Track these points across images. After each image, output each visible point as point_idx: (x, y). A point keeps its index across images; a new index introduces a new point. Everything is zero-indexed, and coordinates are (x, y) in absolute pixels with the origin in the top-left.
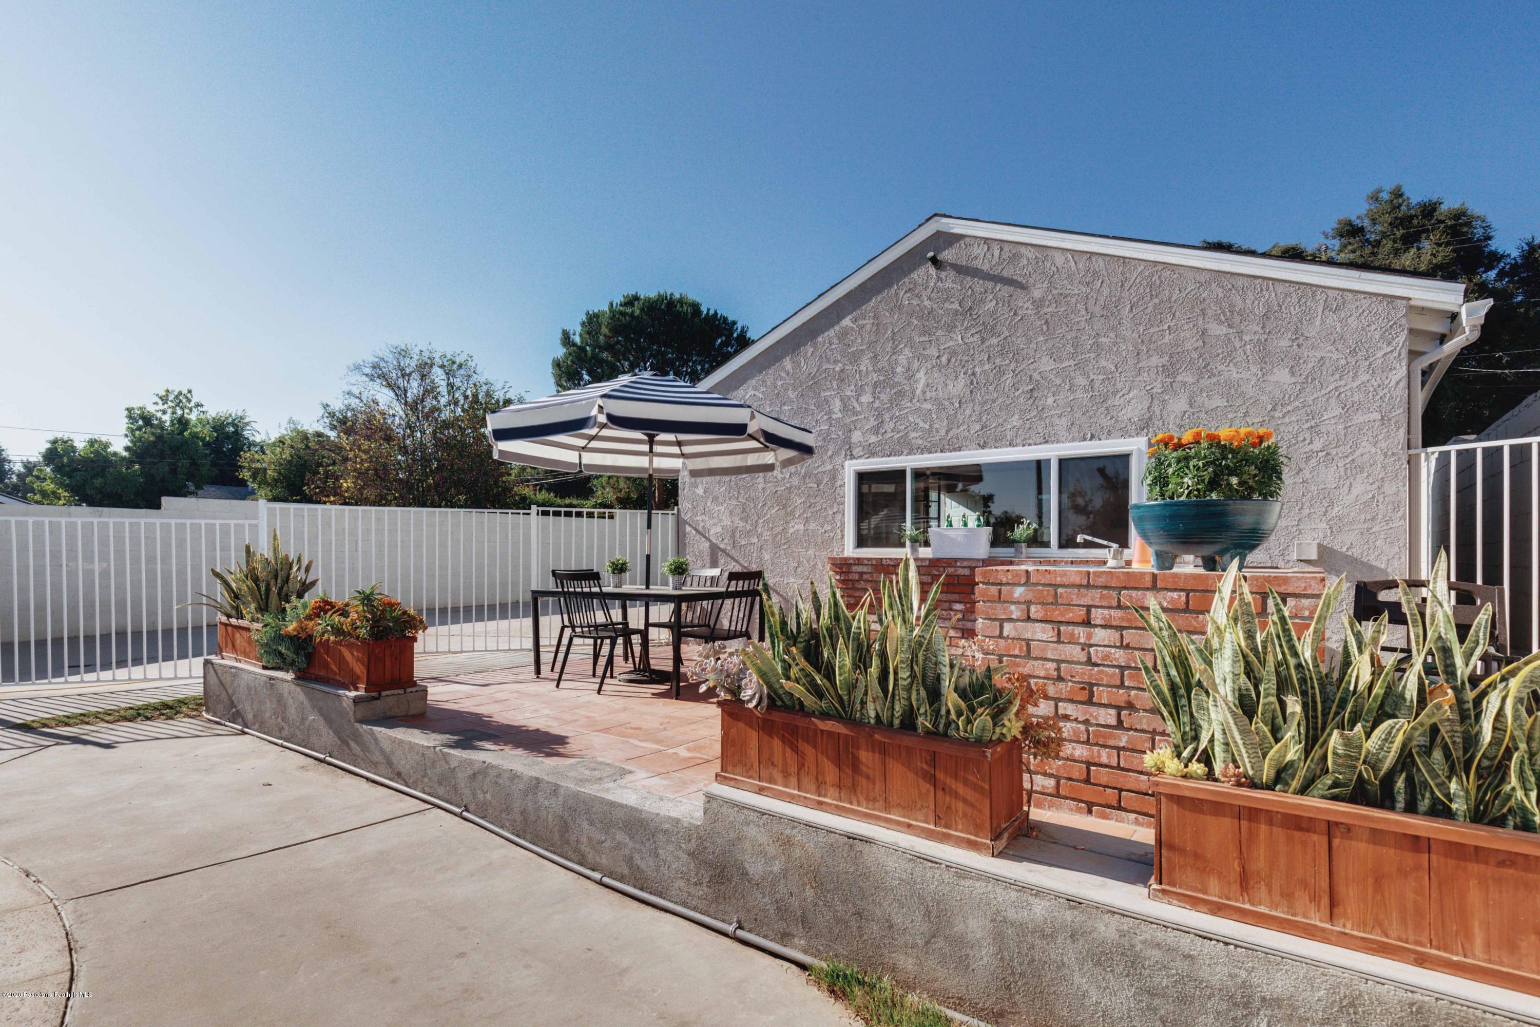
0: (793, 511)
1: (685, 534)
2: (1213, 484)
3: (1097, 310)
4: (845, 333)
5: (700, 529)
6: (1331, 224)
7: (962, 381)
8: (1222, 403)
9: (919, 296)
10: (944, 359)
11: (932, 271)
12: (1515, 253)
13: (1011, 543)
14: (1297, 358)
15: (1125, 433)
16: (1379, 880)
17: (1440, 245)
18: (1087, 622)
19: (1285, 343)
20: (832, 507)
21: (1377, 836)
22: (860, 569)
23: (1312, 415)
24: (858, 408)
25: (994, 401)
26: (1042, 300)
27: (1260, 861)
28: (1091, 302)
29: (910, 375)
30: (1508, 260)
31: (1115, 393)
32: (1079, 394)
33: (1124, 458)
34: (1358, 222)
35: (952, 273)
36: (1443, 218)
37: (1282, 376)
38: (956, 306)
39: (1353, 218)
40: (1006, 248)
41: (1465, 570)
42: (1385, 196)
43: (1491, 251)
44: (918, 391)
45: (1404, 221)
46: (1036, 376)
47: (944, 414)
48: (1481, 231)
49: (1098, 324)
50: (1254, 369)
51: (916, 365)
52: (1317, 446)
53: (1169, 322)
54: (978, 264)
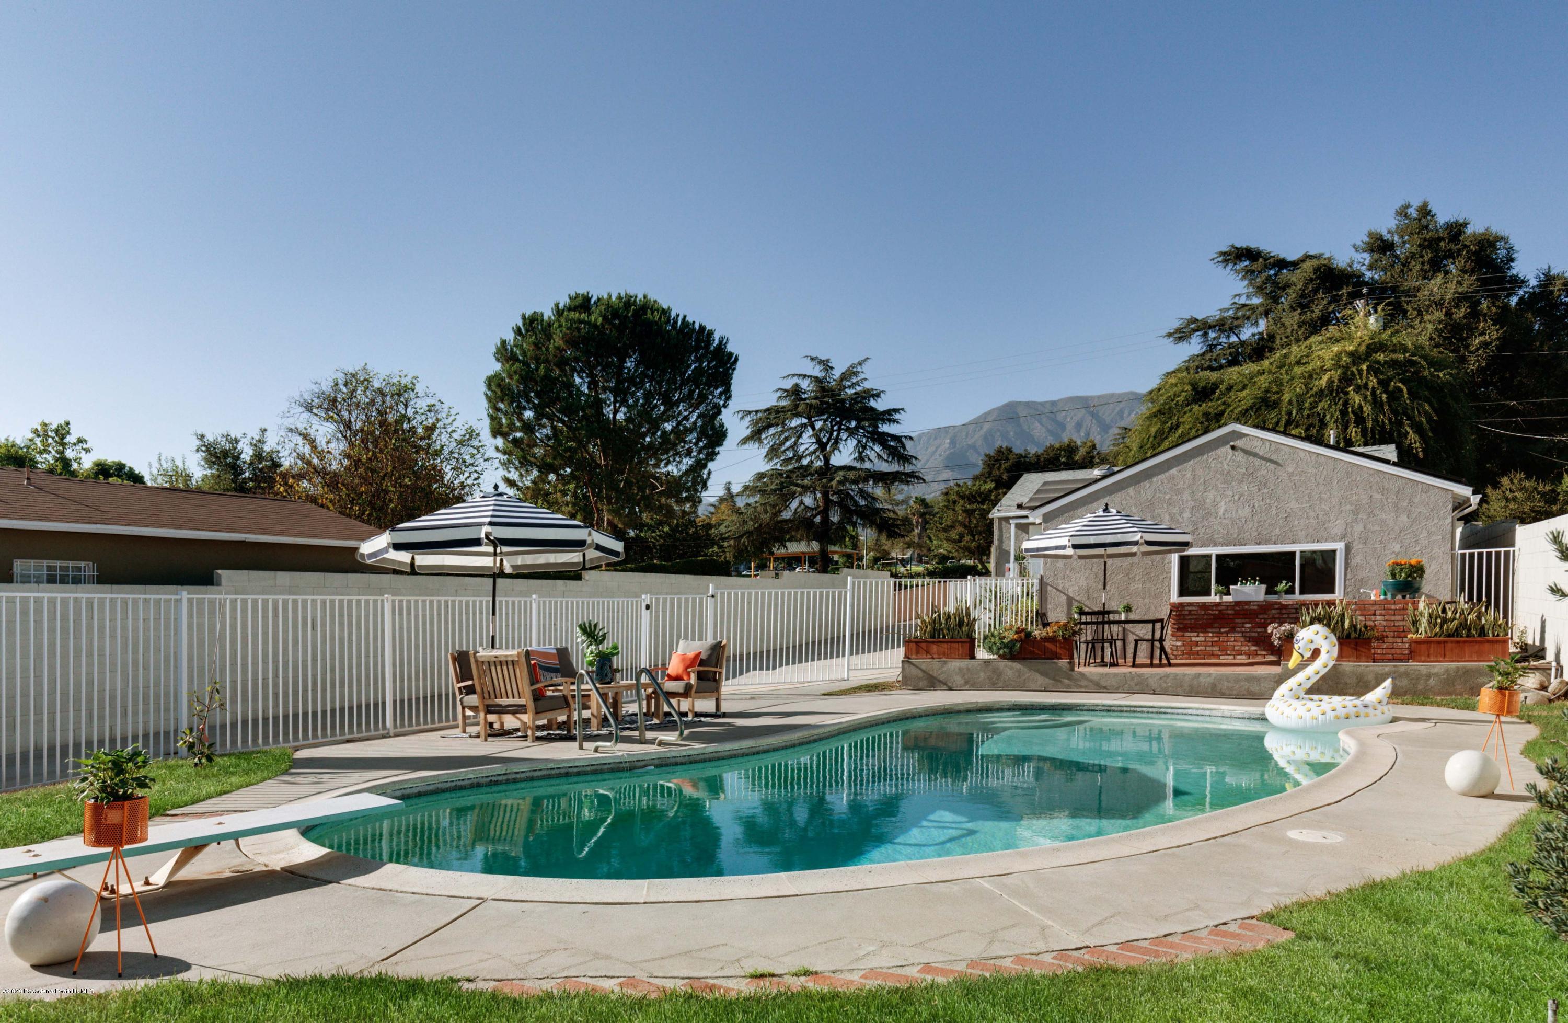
0: (1134, 577)
1: (1046, 592)
2: (1410, 576)
3: (1321, 481)
4: (1172, 478)
5: (1060, 588)
6: (1361, 238)
7: (1247, 510)
8: (1379, 528)
9: (1221, 463)
10: (1236, 498)
11: (1230, 451)
12: (1533, 282)
13: (1276, 593)
14: (1410, 511)
15: (1334, 540)
16: (1452, 650)
17: (1465, 272)
18: (1374, 615)
19: (1405, 504)
20: (1162, 574)
21: (1452, 642)
22: (1190, 608)
23: (1416, 535)
24: (1181, 520)
25: (1265, 521)
26: (1292, 473)
27: (1432, 651)
28: (1318, 477)
29: (1215, 505)
30: (1527, 290)
31: (1329, 521)
32: (1312, 520)
33: (1334, 551)
34: (1387, 237)
35: (1242, 454)
36: (1468, 244)
37: (1404, 518)
38: (1244, 471)
39: (1384, 232)
40: (1273, 444)
41: (1471, 598)
42: (1413, 213)
43: (1513, 276)
44: (1221, 513)
45: (1431, 244)
46: (1288, 510)
47: (1236, 527)
48: (1504, 252)
49: (1321, 488)
50: (1393, 514)
51: (1219, 499)
52: (1417, 549)
53: (1355, 490)
54: (1257, 450)
